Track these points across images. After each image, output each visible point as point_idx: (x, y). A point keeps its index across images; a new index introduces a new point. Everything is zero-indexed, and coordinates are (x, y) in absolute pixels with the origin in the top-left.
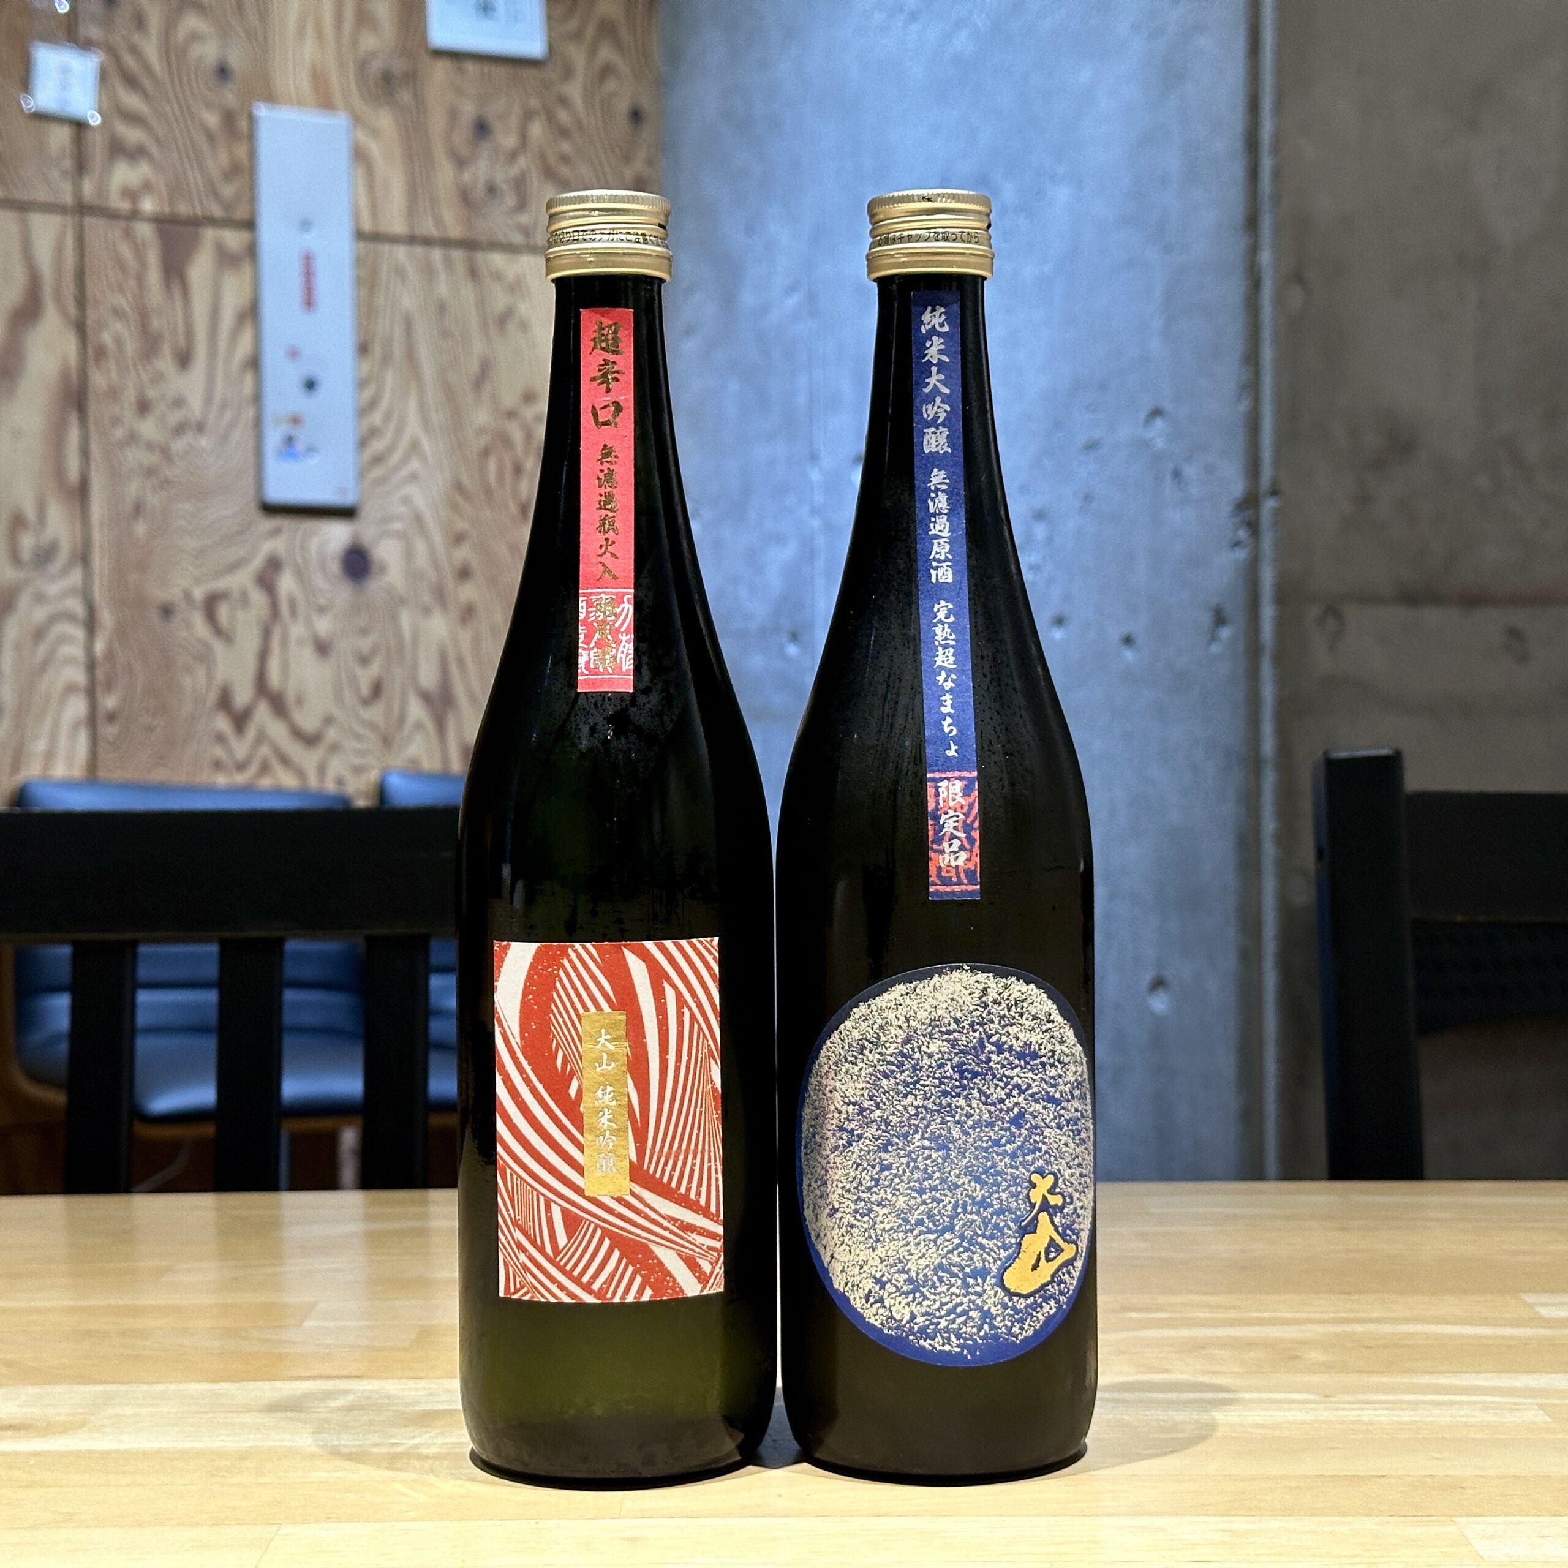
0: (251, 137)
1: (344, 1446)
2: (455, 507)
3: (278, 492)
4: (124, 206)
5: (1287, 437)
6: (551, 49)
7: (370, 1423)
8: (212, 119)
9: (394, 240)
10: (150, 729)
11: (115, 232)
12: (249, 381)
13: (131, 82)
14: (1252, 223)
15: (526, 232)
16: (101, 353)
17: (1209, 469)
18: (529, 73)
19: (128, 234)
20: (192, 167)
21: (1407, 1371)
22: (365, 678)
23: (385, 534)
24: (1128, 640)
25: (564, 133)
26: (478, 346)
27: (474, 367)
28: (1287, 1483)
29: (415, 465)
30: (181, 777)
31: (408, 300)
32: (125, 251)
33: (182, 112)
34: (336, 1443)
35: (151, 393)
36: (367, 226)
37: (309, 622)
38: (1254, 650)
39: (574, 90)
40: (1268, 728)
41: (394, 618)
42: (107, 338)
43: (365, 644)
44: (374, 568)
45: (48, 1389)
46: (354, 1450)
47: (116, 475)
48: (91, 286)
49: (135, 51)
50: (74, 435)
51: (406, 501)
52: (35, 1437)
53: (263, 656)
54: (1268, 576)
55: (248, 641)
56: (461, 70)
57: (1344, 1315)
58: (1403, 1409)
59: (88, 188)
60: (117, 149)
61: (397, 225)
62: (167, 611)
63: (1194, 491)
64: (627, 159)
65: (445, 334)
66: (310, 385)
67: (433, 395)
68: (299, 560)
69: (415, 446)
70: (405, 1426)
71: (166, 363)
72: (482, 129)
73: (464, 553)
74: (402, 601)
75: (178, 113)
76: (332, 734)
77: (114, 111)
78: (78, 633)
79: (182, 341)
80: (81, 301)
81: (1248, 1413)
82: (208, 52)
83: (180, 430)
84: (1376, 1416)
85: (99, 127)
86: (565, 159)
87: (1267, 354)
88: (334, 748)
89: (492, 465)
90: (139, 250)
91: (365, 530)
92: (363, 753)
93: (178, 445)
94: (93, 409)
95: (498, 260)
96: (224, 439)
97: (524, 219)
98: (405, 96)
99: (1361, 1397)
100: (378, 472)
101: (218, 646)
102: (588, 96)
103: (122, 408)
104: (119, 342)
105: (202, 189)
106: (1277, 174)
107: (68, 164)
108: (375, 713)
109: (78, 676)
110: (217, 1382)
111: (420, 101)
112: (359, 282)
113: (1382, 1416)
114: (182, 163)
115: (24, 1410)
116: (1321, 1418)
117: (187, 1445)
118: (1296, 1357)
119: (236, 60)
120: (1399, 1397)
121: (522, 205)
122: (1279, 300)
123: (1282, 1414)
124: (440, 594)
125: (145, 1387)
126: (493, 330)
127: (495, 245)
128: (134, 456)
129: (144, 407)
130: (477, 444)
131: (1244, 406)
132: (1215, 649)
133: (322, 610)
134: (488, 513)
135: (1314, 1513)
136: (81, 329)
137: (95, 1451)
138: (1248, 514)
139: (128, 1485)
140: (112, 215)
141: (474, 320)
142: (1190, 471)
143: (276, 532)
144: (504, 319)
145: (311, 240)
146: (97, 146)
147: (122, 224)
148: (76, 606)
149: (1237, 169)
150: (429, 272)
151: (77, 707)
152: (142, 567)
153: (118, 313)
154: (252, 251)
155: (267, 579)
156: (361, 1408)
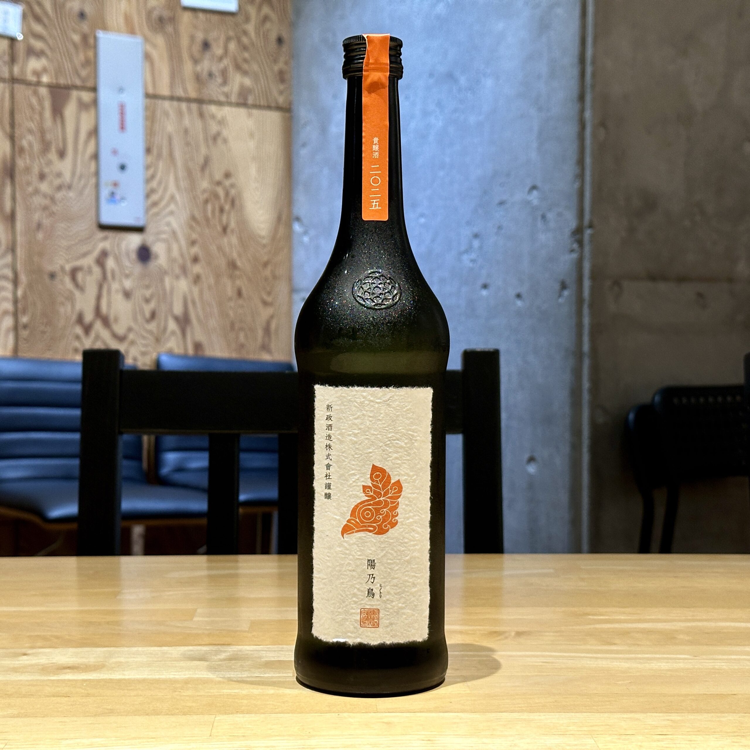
0: (95, 47)
1: (234, 677)
2: (191, 227)
3: (107, 219)
4: (34, 79)
5: (597, 199)
6: (240, 7)
7: (242, 666)
8: (76, 38)
9: (163, 98)
10: (43, 332)
11: (29, 92)
12: (93, 165)
13: (38, 19)
14: (581, 98)
15: (227, 95)
16: (22, 150)
17: (560, 215)
18: (228, 19)
19: (35, 93)
20: (66, 61)
21: (730, 645)
22: (147, 309)
23: (158, 240)
24: (519, 296)
25: (245, 48)
26: (203, 150)
27: (201, 160)
28: (690, 697)
29: (172, 207)
30: (58, 357)
31: (170, 128)
32: (34, 101)
33: (62, 35)
34: (229, 676)
35: (46, 170)
36: (151, 91)
37: (121, 281)
38: (580, 301)
39: (250, 28)
40: (586, 339)
41: (162, 281)
42: (25, 143)
43: (148, 293)
44: (153, 257)
45: (80, 650)
46: (239, 679)
47: (28, 209)
48: (18, 117)
49: (40, 4)
50: (8, 190)
51: (168, 224)
52: (82, 673)
53: (99, 298)
54: (587, 266)
55: (92, 291)
56: (197, 17)
57: (690, 618)
58: (733, 663)
59: (16, 70)
60: (31, 52)
61: (165, 91)
62: (52, 276)
63: (552, 225)
64: (275, 61)
65: (188, 144)
66: (123, 167)
67: (181, 174)
68: (117, 252)
69: (172, 198)
70: (259, 668)
71: (53, 156)
72: (206, 45)
73: (195, 250)
74: (166, 273)
75: (60, 35)
76: (131, 336)
77: (29, 33)
78: (9, 286)
79: (61, 145)
80: (12, 125)
81: (660, 664)
82: (75, 6)
83: (59, 188)
84: (722, 665)
85: (22, 40)
86: (245, 60)
87: (588, 160)
88: (133, 343)
89: (209, 207)
90: (40, 101)
91: (148, 238)
92: (145, 346)
93: (59, 196)
94: (18, 178)
95: (213, 109)
96: (81, 193)
97: (226, 89)
98: (170, 29)
99: (711, 657)
100: (155, 210)
101: (77, 294)
102: (257, 30)
103: (32, 177)
104: (31, 145)
105: (71, 72)
106: (594, 75)
107: (7, 58)
108: (152, 326)
109: (9, 306)
110: (161, 646)
111: (176, 31)
112: (147, 118)
113: (724, 666)
114: (62, 59)
115: (72, 659)
116: (696, 667)
117: (157, 677)
118: (675, 638)
119: (88, 9)
120: (730, 657)
121: (225, 82)
122: (594, 135)
123: (676, 664)
124: (184, 270)
125: (126, 649)
126: (210, 142)
127: (212, 102)
128: (38, 201)
129: (42, 177)
130: (202, 197)
131: (577, 185)
132: (560, 300)
133: (127, 276)
134: (207, 231)
135: (708, 712)
136: (12, 138)
137: (114, 679)
138: (578, 236)
139: (135, 696)
140: (28, 84)
141: (201, 137)
142: (550, 216)
143: (105, 238)
144: (215, 138)
145: (124, 97)
146: (21, 49)
147: (33, 88)
148: (8, 272)
149: (575, 72)
150: (180, 114)
151: (8, 322)
152: (41, 254)
153: (30, 131)
154: (95, 102)
155: (101, 261)
156: (235, 659)
